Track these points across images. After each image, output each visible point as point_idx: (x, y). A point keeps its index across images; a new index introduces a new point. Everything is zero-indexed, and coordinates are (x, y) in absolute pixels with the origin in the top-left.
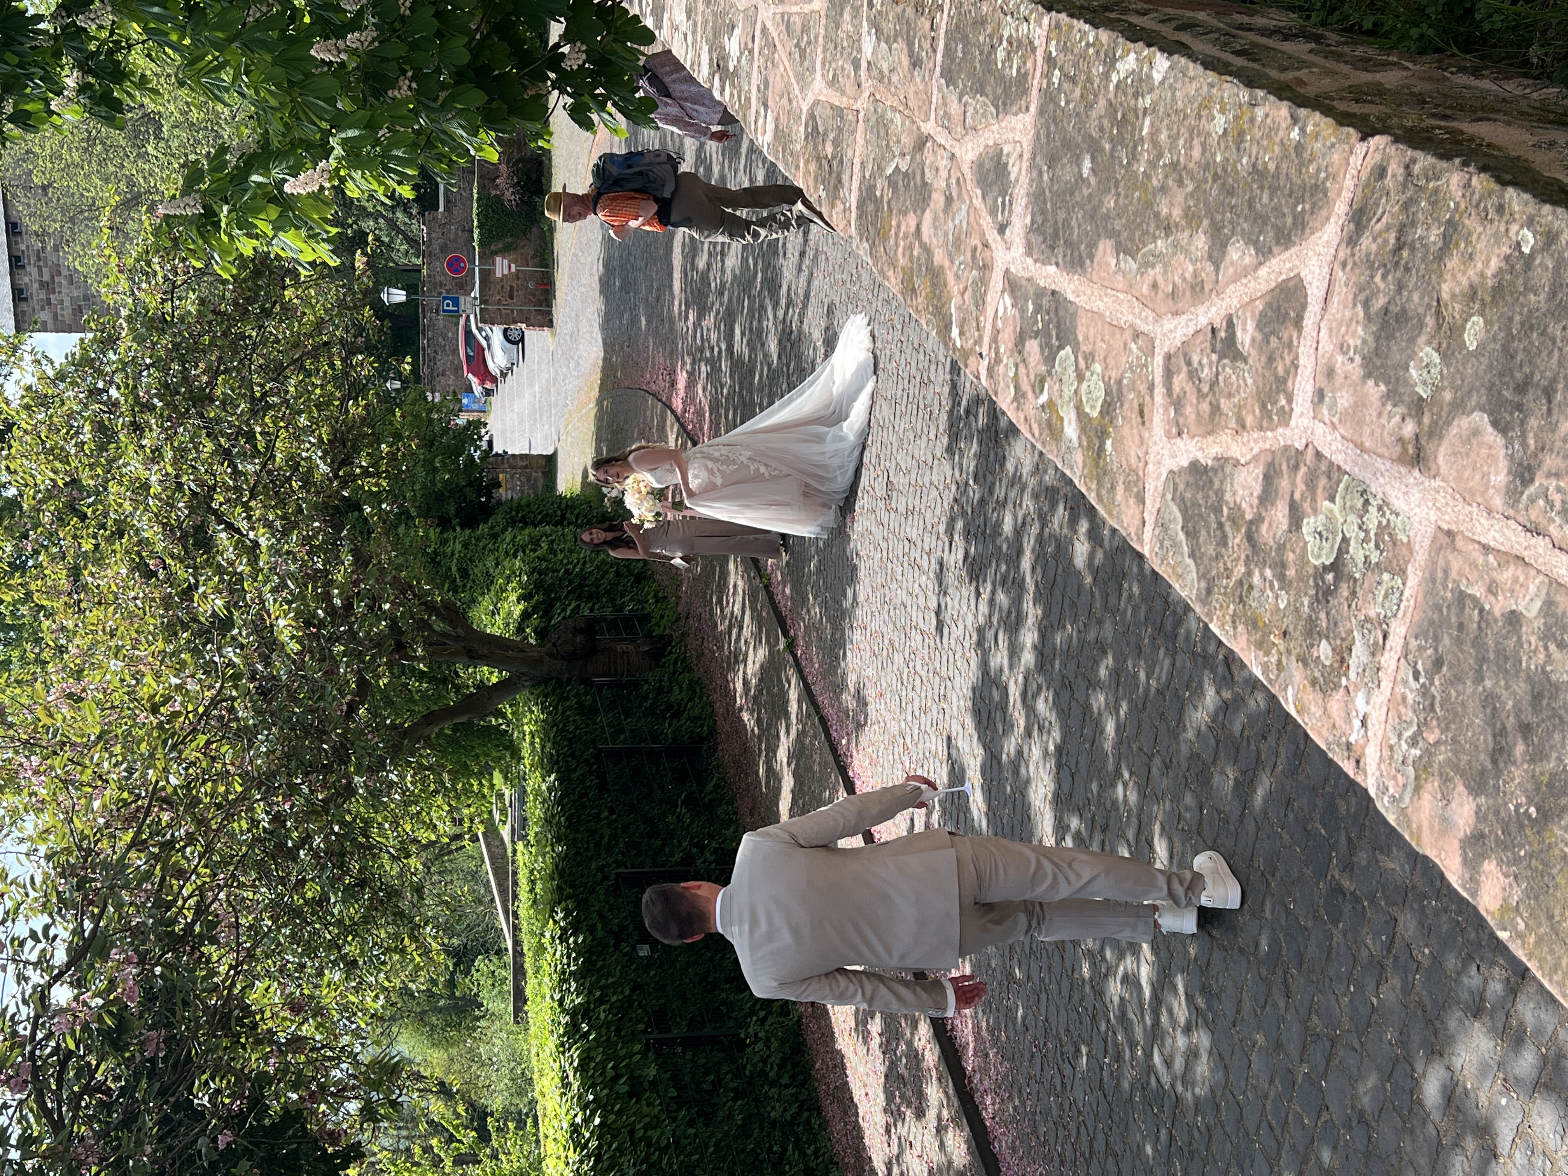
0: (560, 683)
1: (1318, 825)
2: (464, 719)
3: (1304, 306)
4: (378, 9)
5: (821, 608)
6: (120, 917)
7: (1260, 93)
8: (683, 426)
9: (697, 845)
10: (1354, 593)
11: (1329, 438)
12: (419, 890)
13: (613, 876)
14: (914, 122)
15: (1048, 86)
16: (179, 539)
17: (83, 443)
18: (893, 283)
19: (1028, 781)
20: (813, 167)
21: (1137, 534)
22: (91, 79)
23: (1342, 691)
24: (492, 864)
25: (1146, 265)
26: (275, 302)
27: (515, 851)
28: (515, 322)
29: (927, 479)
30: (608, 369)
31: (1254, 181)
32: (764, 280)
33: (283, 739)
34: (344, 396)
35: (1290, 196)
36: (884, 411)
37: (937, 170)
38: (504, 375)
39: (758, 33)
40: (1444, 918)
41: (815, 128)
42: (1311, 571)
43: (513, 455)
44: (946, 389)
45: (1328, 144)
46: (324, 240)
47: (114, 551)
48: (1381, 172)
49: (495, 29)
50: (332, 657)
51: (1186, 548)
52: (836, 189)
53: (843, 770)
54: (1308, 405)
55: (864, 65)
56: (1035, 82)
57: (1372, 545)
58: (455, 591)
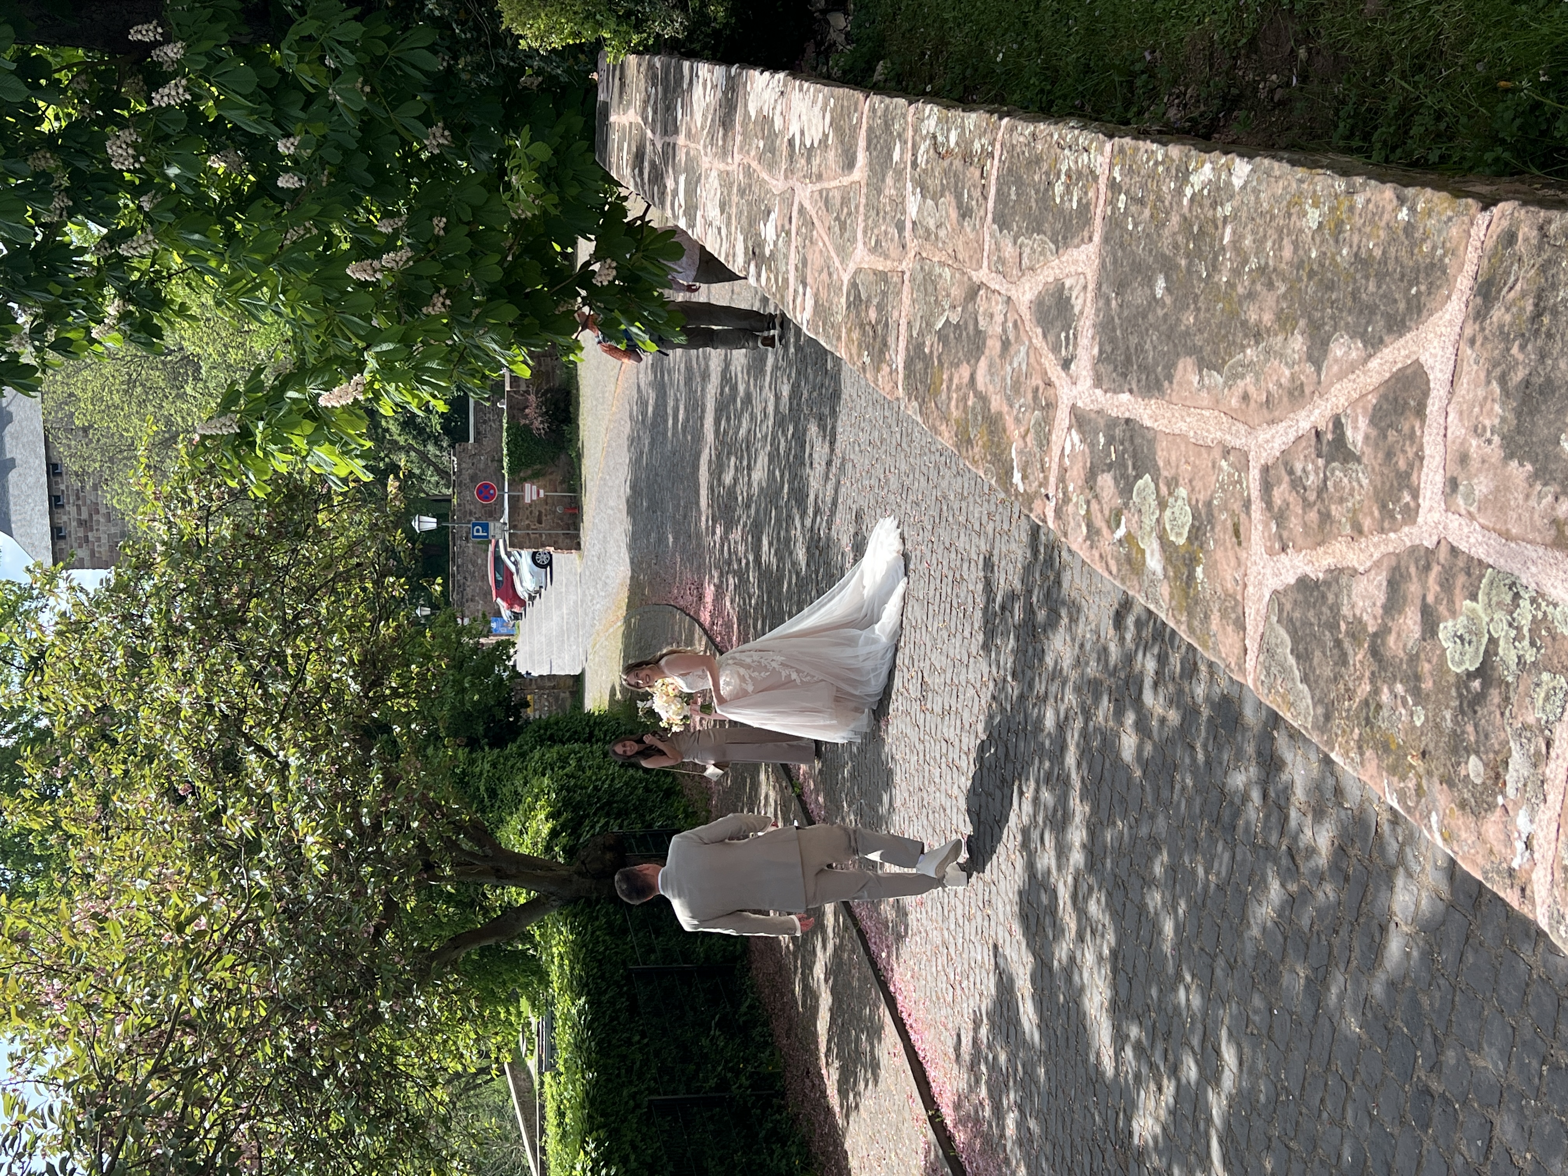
0: (589, 903)
1: (1399, 1023)
2: (491, 942)
3: (1426, 393)
4: (413, 230)
5: (856, 815)
6: (140, 1148)
7: (1359, 180)
8: (711, 639)
9: (731, 1070)
10: (1507, 699)
11: (1466, 530)
12: (445, 1121)
13: (645, 1104)
14: (964, 273)
15: (1113, 213)
16: (209, 763)
17: (115, 668)
18: (946, 439)
19: (1082, 989)
20: (855, 335)
21: (1238, 664)
22: (131, 308)
23: (1499, 812)
24: (519, 1098)
25: (1235, 376)
26: (308, 526)
27: (542, 1084)
28: (543, 546)
29: (963, 678)
30: (636, 588)
31: (1357, 271)
32: (791, 490)
33: (309, 963)
34: (375, 618)
35: (1402, 280)
36: (916, 612)
37: (992, 316)
38: (532, 598)
39: (795, 214)
40: (1546, 1119)
41: (858, 296)
42: (1452, 679)
43: (541, 677)
44: (980, 586)
45: (1444, 218)
46: (357, 456)
47: (143, 776)
48: (1510, 238)
49: (527, 250)
50: (360, 880)
51: (1297, 673)
52: (882, 352)
53: (883, 985)
54: (1439, 497)
55: (909, 225)
56: (1099, 211)
57: (1526, 643)
58: (483, 812)
